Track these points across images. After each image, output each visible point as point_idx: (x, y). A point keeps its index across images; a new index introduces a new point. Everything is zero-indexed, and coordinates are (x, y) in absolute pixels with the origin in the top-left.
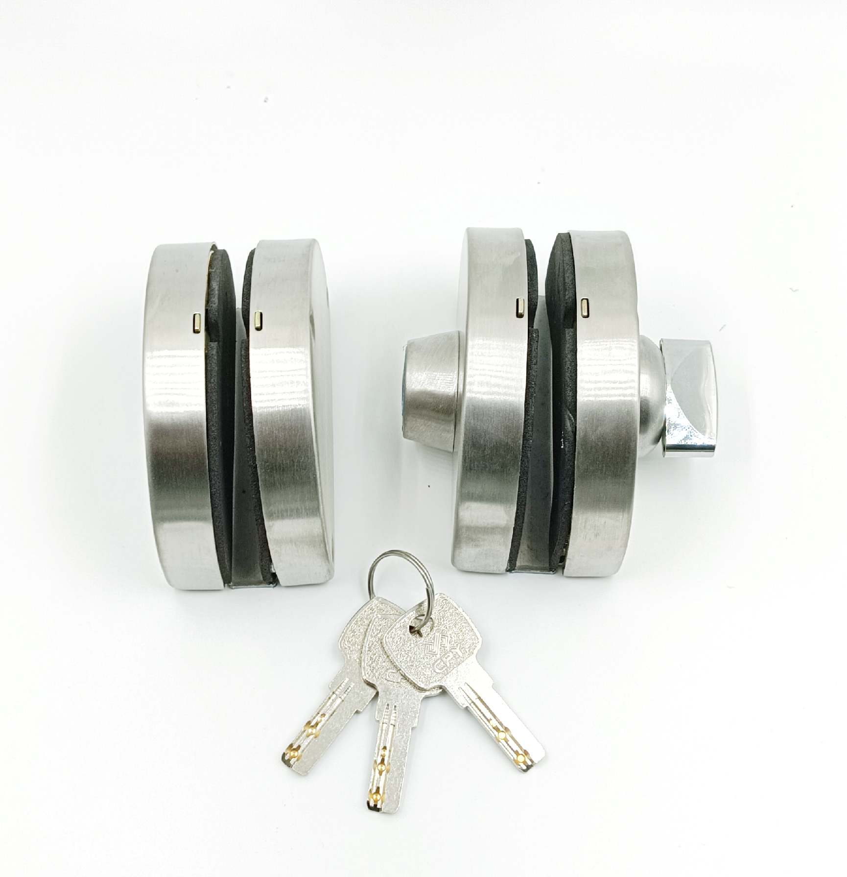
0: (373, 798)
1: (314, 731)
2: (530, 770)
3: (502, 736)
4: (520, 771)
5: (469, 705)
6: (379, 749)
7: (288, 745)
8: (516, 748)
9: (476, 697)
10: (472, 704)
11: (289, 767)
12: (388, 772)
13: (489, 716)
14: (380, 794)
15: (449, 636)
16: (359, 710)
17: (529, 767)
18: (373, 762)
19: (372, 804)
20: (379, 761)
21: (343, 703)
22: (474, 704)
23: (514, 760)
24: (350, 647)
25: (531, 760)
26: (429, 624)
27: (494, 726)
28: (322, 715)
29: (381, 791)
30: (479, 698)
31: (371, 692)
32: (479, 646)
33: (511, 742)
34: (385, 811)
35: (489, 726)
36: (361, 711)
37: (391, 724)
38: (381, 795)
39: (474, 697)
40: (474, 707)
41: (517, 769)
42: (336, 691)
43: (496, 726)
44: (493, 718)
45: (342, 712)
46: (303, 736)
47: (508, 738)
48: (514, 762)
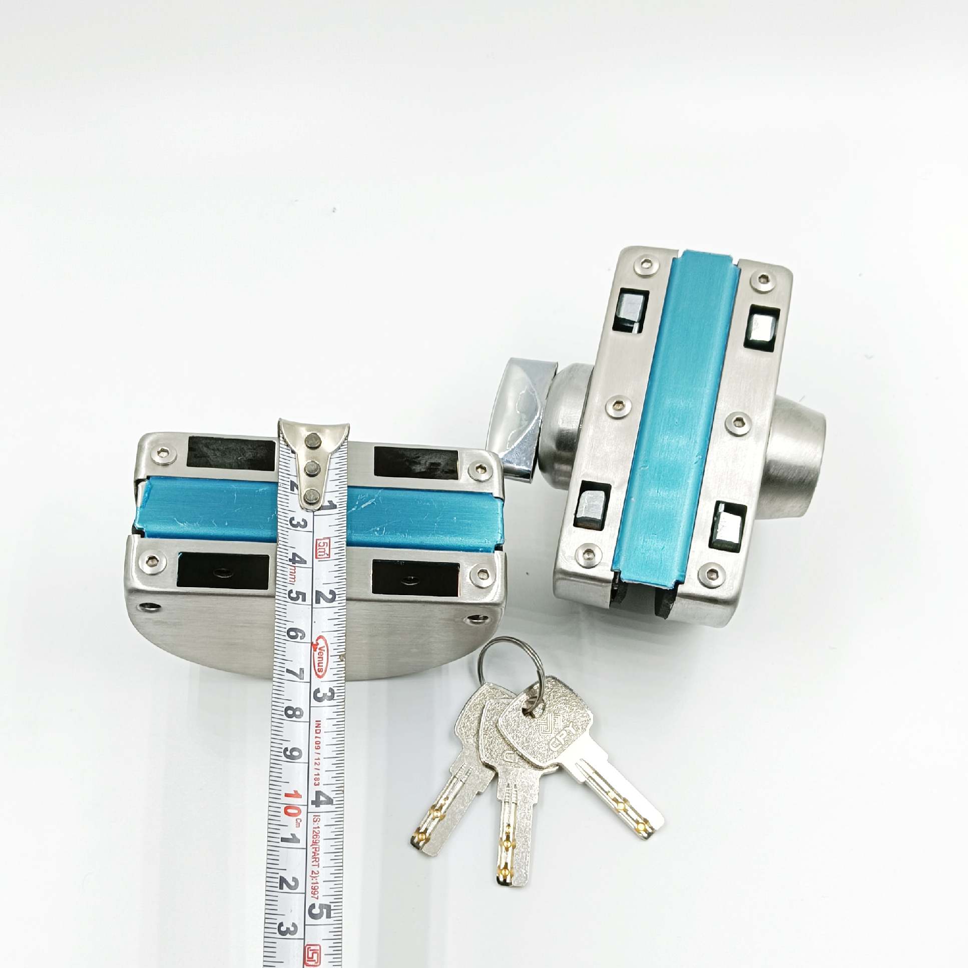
0: (502, 874)
1: (439, 814)
2: (651, 836)
3: (621, 806)
4: (642, 839)
5: (587, 780)
6: (503, 827)
7: (416, 830)
8: (635, 817)
9: (593, 771)
10: (590, 779)
11: (418, 850)
12: (514, 847)
13: (607, 788)
14: (508, 870)
15: (561, 715)
16: (480, 791)
17: (650, 835)
18: (500, 839)
19: (501, 879)
20: (504, 838)
21: (465, 785)
22: (592, 779)
23: (635, 829)
24: (466, 733)
25: (652, 828)
26: (541, 706)
27: (612, 798)
28: (445, 798)
29: (509, 867)
30: (596, 773)
31: (490, 774)
32: (591, 723)
33: (630, 812)
34: (515, 885)
35: (608, 799)
36: (483, 791)
37: (513, 803)
38: (510, 870)
39: (591, 772)
40: (592, 781)
41: (638, 837)
42: (457, 774)
43: (615, 798)
44: (611, 791)
45: (465, 795)
46: (429, 819)
47: (627, 808)
48: (635, 831)
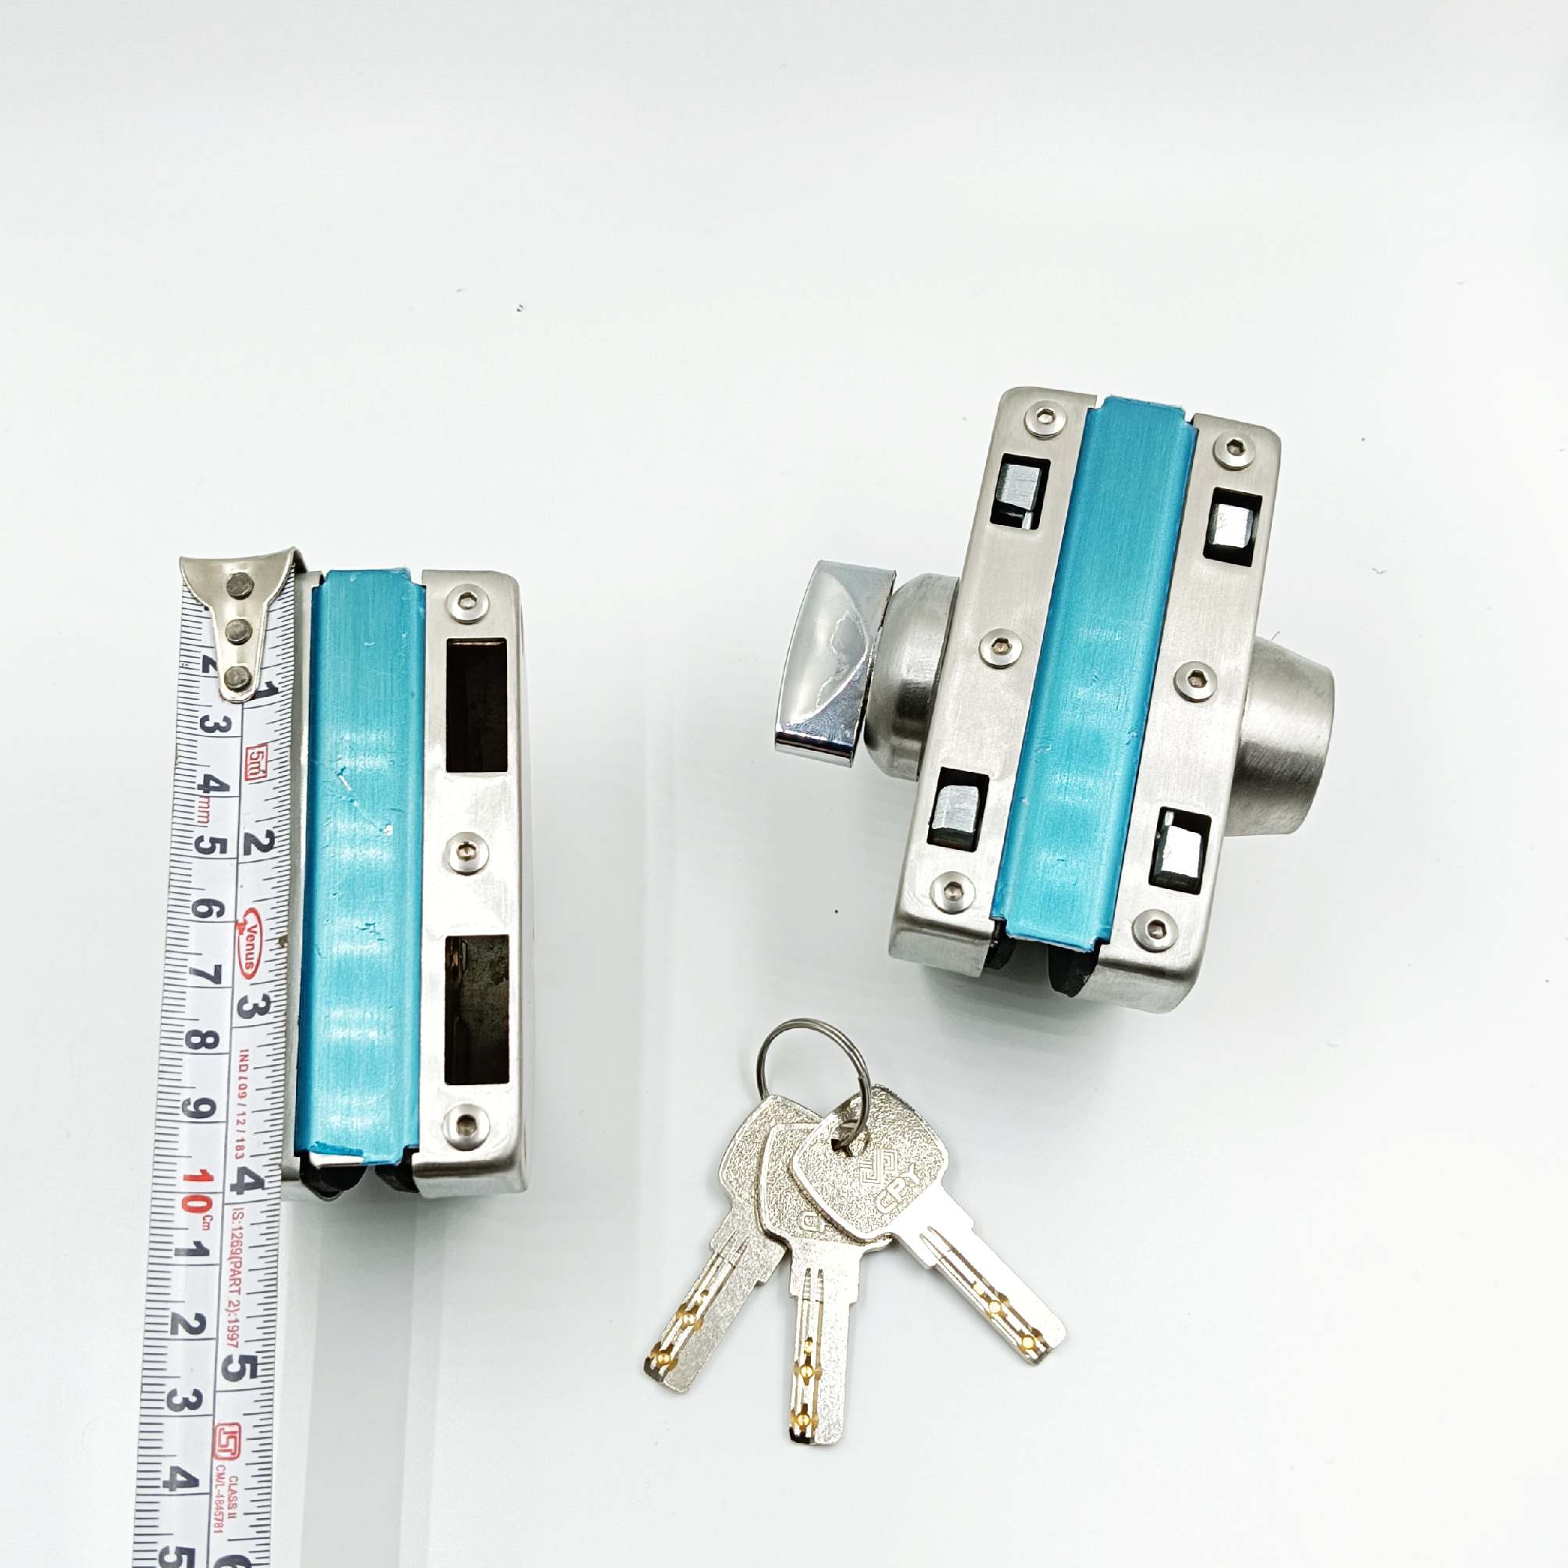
0: (798, 1423)
1: (692, 1319)
2: (1044, 1359)
3: (995, 1308)
4: (1028, 1364)
5: (940, 1263)
6: (800, 1343)
7: (653, 1346)
8: (1019, 1326)
9: (948, 1248)
10: (943, 1260)
11: (657, 1380)
12: (818, 1376)
14: (809, 1416)
15: (896, 1152)
16: (762, 1281)
17: (1041, 1356)
18: (794, 1364)
19: (797, 1432)
20: (802, 1362)
21: (735, 1271)
22: (948, 1261)
23: (1018, 1344)
24: (737, 1180)
25: (1045, 1345)
26: (862, 1135)
27: (981, 1293)
28: (702, 1293)
29: (810, 1412)
30: (954, 1250)
31: (778, 1251)
32: (945, 1165)
33: (1011, 1318)
34: (819, 1443)
35: (974, 1296)
36: (765, 1281)
37: (817, 1301)
38: (811, 1416)
39: (945, 1249)
40: (947, 1265)
41: (1024, 1360)
42: (721, 1252)
43: (985, 1294)
44: (978, 1280)
45: (735, 1286)
46: (676, 1329)
47: (1006, 1311)
48: (1017, 1349)
